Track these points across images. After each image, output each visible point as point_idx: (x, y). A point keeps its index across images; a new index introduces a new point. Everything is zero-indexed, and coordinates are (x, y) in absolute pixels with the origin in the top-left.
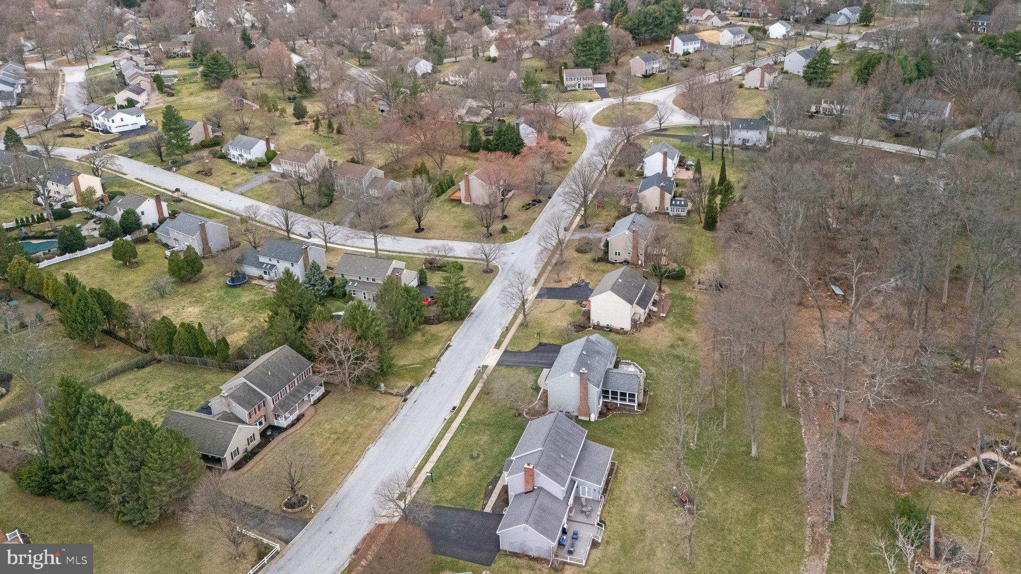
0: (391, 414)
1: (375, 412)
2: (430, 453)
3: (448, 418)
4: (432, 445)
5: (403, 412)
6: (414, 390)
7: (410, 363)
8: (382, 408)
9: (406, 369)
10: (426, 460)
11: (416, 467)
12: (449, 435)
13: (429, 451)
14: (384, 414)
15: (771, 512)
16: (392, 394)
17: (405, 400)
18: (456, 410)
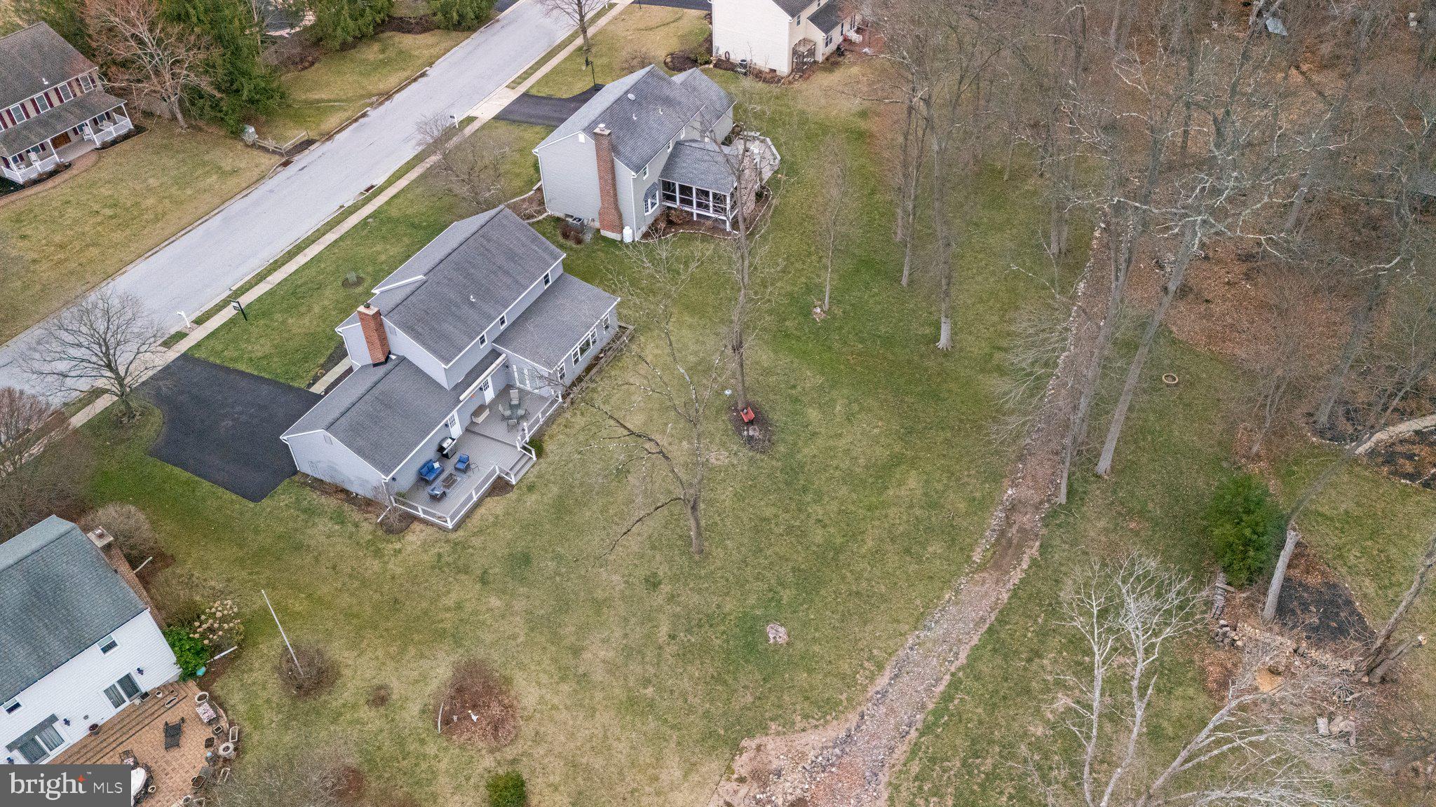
0: (244, 185)
1: (215, 177)
2: (276, 265)
3: (347, 204)
4: (289, 252)
5: (269, 184)
6: (312, 148)
7: (332, 97)
8: (235, 172)
9: (318, 109)
10: (260, 277)
11: (234, 288)
12: (330, 237)
13: (276, 262)
14: (232, 183)
15: (929, 468)
16: (265, 150)
17: (286, 164)
18: (372, 192)
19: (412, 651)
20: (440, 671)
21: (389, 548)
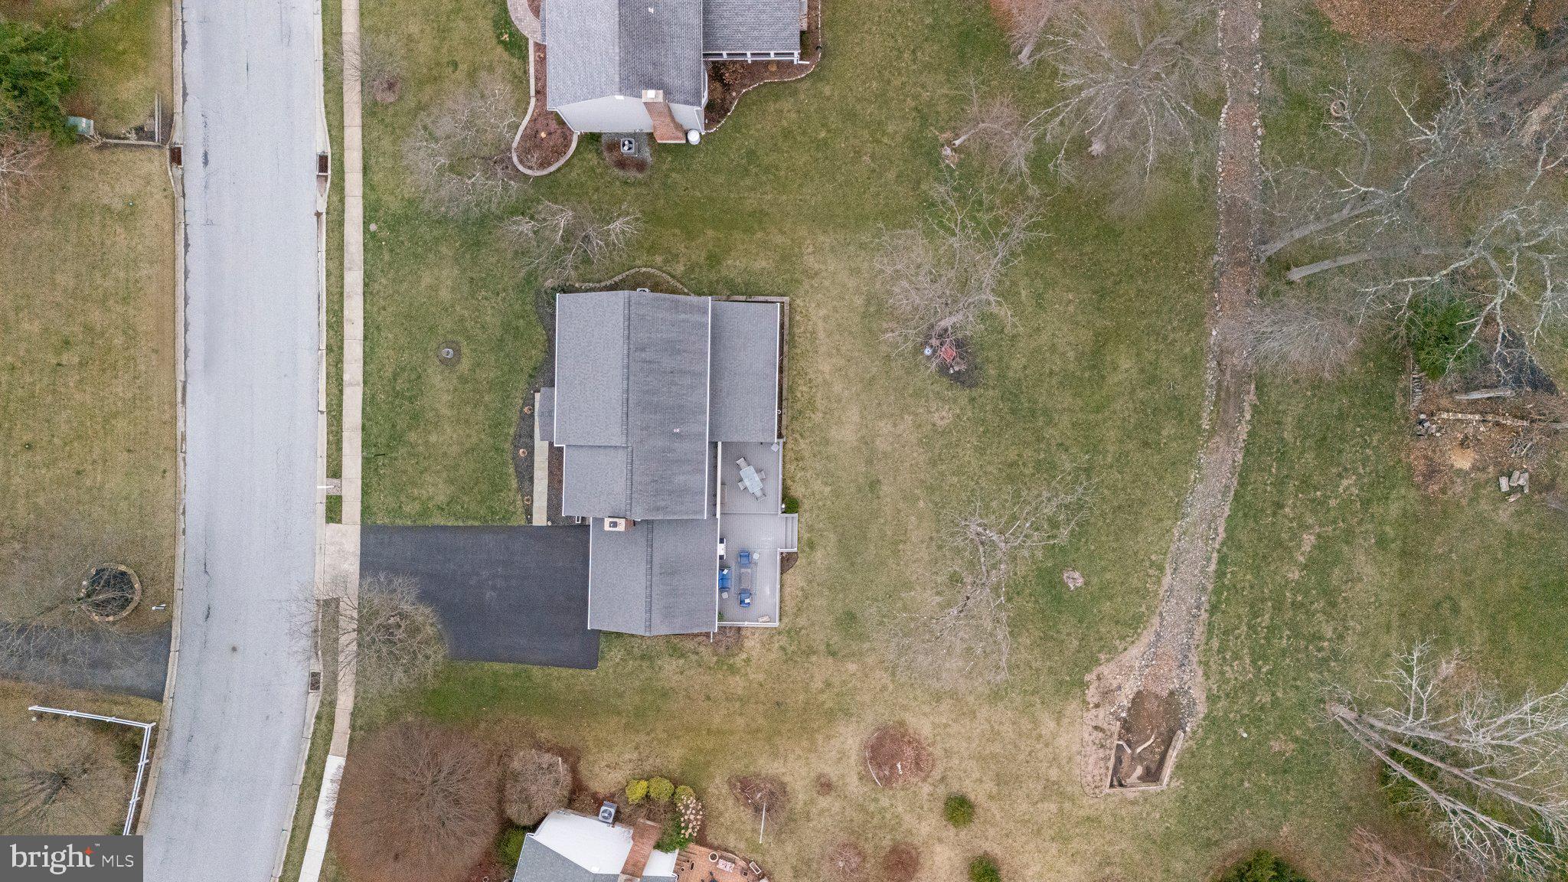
2: (335, 351)
3: (322, 208)
4: (329, 326)
13: (329, 349)
15: (1134, 335)
16: (127, 143)
17: (176, 156)
18: (332, 170)
19: (820, 738)
20: (850, 741)
21: (739, 660)
